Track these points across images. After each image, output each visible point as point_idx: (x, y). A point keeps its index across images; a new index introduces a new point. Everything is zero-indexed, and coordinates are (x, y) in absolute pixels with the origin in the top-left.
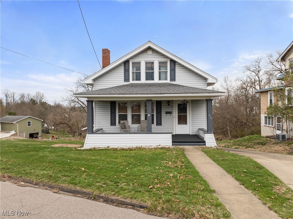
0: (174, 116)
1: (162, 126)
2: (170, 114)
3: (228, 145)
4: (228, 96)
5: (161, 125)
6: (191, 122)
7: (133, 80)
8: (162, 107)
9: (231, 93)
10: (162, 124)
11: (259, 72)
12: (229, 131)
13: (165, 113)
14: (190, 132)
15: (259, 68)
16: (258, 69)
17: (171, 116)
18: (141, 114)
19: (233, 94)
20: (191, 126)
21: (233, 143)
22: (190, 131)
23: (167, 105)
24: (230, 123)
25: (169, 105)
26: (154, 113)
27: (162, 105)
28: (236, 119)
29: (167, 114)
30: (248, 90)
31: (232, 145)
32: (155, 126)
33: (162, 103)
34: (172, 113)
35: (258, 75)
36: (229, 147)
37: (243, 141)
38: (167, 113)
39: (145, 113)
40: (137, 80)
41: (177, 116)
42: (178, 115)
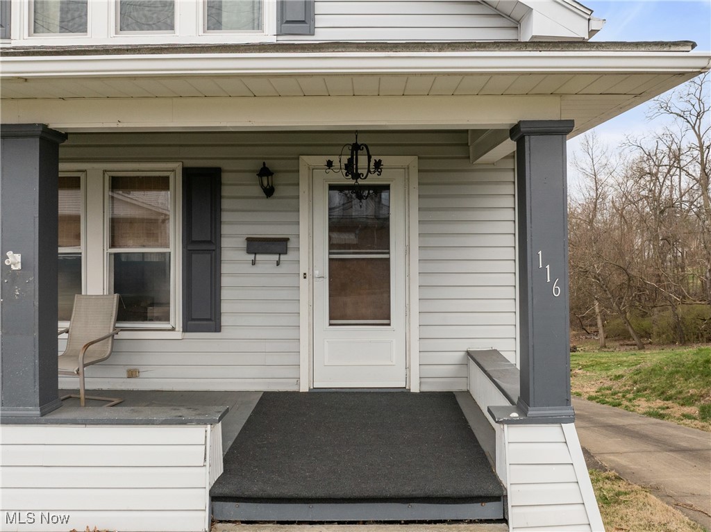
0: (304, 268)
1: (225, 332)
2: (276, 257)
3: (610, 389)
4: (597, 199)
5: (217, 328)
6: (415, 307)
7: (37, 26)
8: (225, 204)
9: (606, 189)
10: (225, 320)
11: (699, 116)
12: (599, 318)
13: (244, 245)
14: (407, 378)
15: (702, 105)
16: (697, 107)
17: (283, 268)
18: (81, 249)
19: (612, 194)
20: (415, 333)
21: (635, 382)
22: (408, 368)
23: (257, 191)
24: (605, 291)
25: (269, 192)
26: (171, 250)
27: (226, 191)
28: (626, 277)
29: (259, 257)
30: (661, 181)
31: (628, 392)
32: (178, 334)
33: (225, 178)
34: (290, 245)
35: (696, 128)
36: (619, 405)
37: (677, 372)
38: (257, 246)
39: (113, 245)
40: (65, 28)
41: (322, 268)
42: (330, 260)
